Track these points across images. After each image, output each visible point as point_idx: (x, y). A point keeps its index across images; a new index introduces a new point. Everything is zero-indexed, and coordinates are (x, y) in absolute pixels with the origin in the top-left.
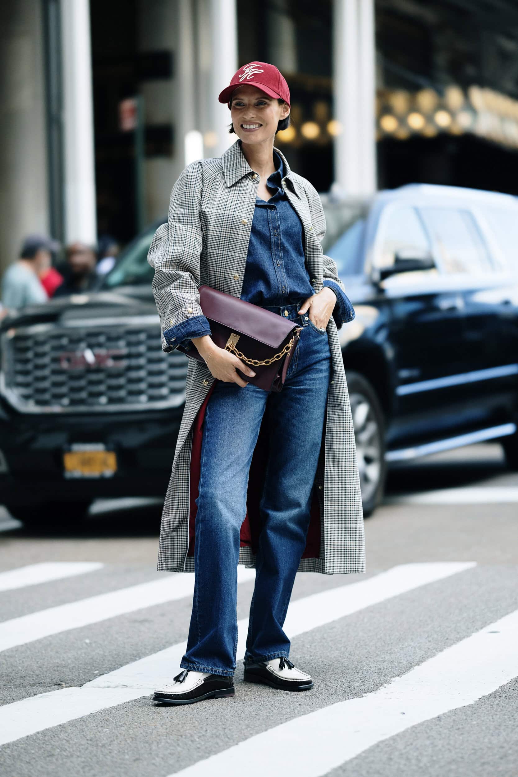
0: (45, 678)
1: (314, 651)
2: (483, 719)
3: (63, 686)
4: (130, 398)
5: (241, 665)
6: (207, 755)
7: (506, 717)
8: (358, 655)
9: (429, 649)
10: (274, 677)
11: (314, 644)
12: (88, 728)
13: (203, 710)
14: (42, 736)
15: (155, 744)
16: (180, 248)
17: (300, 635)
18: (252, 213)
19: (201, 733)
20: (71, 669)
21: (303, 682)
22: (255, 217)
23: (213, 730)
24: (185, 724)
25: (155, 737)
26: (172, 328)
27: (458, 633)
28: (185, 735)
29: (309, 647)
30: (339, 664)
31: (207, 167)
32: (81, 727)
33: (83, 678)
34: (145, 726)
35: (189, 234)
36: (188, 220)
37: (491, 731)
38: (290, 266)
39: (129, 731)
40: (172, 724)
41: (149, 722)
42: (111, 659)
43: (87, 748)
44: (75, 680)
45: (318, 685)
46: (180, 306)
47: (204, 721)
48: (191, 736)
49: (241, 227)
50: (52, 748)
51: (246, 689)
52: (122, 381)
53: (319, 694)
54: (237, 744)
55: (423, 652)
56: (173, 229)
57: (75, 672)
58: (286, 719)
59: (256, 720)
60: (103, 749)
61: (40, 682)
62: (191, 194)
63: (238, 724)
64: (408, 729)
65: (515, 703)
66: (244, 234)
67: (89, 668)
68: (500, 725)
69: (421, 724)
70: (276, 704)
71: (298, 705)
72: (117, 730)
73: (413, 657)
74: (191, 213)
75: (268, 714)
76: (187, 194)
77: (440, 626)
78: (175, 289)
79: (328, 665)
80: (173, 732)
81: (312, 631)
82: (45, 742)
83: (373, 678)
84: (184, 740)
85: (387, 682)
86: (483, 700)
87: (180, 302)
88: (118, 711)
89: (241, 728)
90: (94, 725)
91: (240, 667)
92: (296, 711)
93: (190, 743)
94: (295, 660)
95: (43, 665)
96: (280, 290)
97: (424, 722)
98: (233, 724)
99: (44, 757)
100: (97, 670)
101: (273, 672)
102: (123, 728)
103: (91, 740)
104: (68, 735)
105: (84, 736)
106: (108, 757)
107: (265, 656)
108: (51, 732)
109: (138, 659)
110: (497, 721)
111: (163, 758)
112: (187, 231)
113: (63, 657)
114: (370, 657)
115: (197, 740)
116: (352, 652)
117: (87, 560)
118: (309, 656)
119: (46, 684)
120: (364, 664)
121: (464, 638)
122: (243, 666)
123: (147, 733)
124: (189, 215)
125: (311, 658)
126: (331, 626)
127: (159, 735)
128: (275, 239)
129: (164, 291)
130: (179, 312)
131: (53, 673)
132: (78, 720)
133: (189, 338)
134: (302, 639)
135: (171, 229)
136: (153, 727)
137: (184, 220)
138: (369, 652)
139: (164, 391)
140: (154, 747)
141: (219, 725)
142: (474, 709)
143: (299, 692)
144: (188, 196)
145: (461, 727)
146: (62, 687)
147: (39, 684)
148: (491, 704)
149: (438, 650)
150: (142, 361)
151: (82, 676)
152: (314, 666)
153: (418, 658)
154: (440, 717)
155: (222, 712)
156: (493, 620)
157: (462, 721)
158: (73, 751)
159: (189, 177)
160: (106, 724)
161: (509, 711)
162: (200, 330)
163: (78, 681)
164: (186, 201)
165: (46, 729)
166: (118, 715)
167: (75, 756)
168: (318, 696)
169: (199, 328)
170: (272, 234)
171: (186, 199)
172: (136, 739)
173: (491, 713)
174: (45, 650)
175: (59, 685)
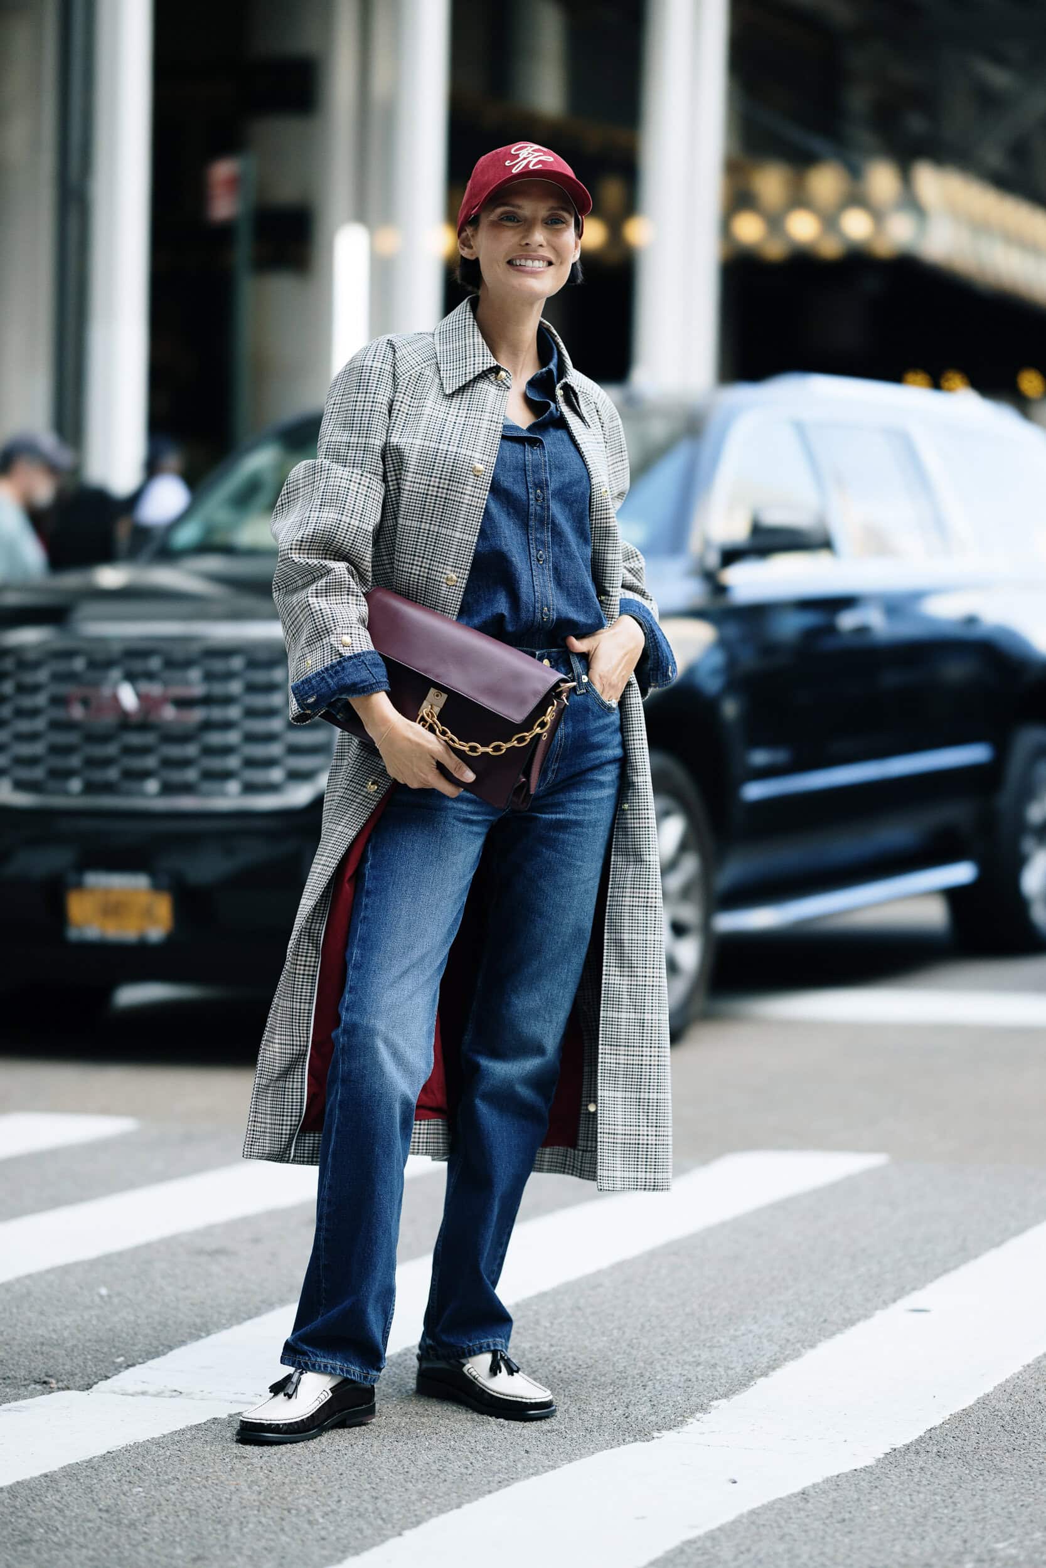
0: (16, 1367)
1: (559, 1335)
2: (892, 1501)
3: (52, 1386)
4: (207, 786)
5: (411, 1359)
6: (340, 1555)
7: (938, 1498)
8: (645, 1348)
9: (788, 1341)
10: (478, 1389)
11: (560, 1320)
12: (103, 1484)
13: (334, 1455)
14: (10, 1498)
15: (236, 1524)
16: (331, 515)
17: (531, 1299)
18: (495, 453)
19: (329, 1506)
20: (69, 1349)
21: (536, 1403)
22: (500, 460)
23: (352, 1501)
24: (296, 1483)
25: (237, 1511)
26: (309, 678)
27: (848, 1309)
28: (296, 1510)
29: (548, 1325)
30: (608, 1364)
31: (404, 351)
32: (88, 1481)
33: (92, 1371)
34: (217, 1485)
35: (354, 486)
36: (357, 458)
37: (907, 1529)
38: (564, 564)
39: (185, 1494)
40: (271, 1483)
41: (223, 1477)
42: (149, 1331)
43: (99, 1529)
44: (76, 1374)
45: (563, 1409)
46: (325, 632)
47: (336, 1480)
48: (309, 1511)
49: (471, 480)
50: (29, 1524)
51: (421, 1411)
52: (191, 750)
53: (565, 1427)
54: (400, 1535)
55: (776, 1348)
56: (323, 473)
57: (76, 1357)
58: (500, 1482)
59: (438, 1483)
60: (131, 1532)
61: (5, 1376)
62: (368, 406)
63: (403, 1490)
64: (742, 1516)
65: (956, 1467)
66: (475, 494)
67: (106, 1350)
68: (925, 1517)
69: (769, 1507)
70: (480, 1448)
71: (523, 1453)
72: (161, 1490)
73: (756, 1357)
74: (363, 445)
75: (464, 1471)
76: (358, 403)
77: (811, 1292)
78: (317, 597)
79: (585, 1366)
80: (273, 1502)
81: (556, 1292)
82: (16, 1511)
83: (675, 1400)
84: (294, 1519)
85: (703, 1408)
86: (894, 1457)
87: (327, 624)
88: (163, 1448)
89: (409, 1498)
90: (114, 1478)
91: (408, 1362)
92: (519, 1465)
93: (306, 1526)
94: (520, 1353)
95: (14, 1339)
96: (539, 615)
97: (774, 1502)
98: (393, 1489)
99: (12, 1545)
100: (122, 1355)
101: (476, 1379)
102: (172, 1487)
103: (107, 1511)
104: (62, 1498)
105: (93, 1501)
106: (142, 1550)
107: (462, 1347)
108: (26, 1488)
109: (203, 1334)
110: (920, 1506)
111: (250, 1558)
112: (350, 481)
113: (54, 1325)
114: (670, 1354)
115: (321, 1520)
116: (635, 1341)
117: (105, 1111)
118: (547, 1344)
119: (19, 1380)
120: (659, 1368)
121: (859, 1320)
122: (415, 1362)
123: (220, 1501)
124: (359, 448)
125: (553, 1349)
126: (591, 1283)
127: (245, 1507)
128: (538, 508)
129: (295, 598)
130: (324, 643)
131: (32, 1358)
132: (82, 1465)
133: (343, 696)
134: (535, 1308)
135: (319, 474)
136: (233, 1488)
137: (348, 458)
138: (669, 1343)
139: (276, 775)
140: (234, 1533)
141: (366, 1490)
142: (874, 1477)
143: (525, 1422)
144: (361, 408)
145: (847, 1516)
146: (51, 1388)
147: (4, 1379)
148: (910, 1467)
149: (806, 1344)
150: (233, 712)
151: (91, 1368)
152: (559, 1367)
153: (766, 1360)
154: (807, 1492)
155: (371, 1462)
156: (917, 1285)
157: (851, 1503)
158: (71, 1533)
159: (366, 370)
160: (139, 1476)
161: (944, 1486)
162: (366, 681)
163: (82, 1377)
164: (355, 419)
165: (18, 1482)
166: (161, 1458)
167: (75, 1545)
168: (564, 1434)
169: (364, 678)
170: (531, 496)
171: (356, 415)
172: (198, 1513)
173: (908, 1488)
174: (18, 1307)
175: (44, 1384)
